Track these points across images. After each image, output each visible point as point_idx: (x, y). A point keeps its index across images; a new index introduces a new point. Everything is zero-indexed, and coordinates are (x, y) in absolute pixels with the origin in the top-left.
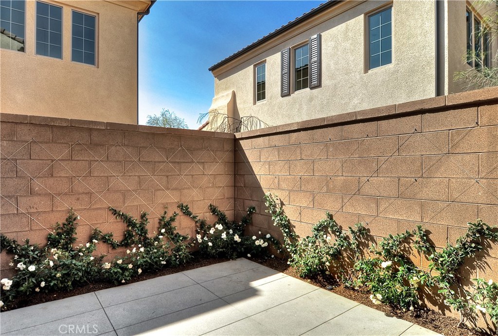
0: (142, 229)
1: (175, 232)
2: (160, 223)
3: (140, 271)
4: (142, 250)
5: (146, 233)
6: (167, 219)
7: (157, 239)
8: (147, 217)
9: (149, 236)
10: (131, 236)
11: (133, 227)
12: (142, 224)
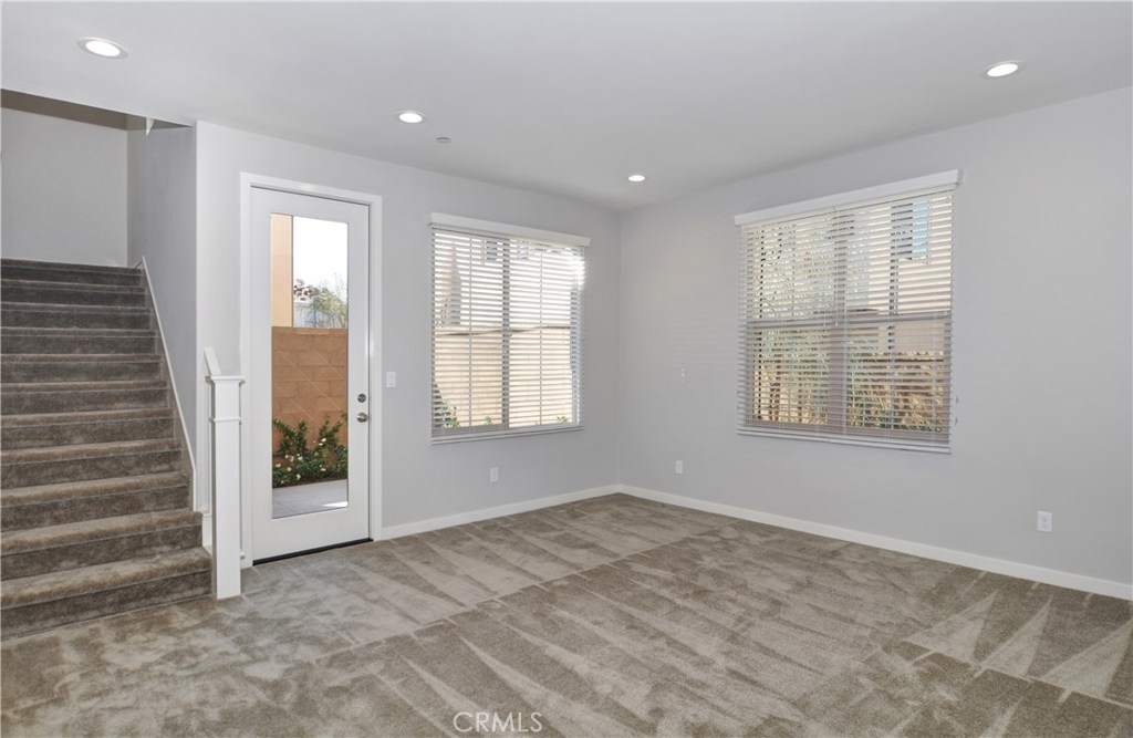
0: (301, 439)
1: (339, 444)
2: (320, 434)
3: (299, 476)
4: (300, 459)
5: (305, 443)
6: (329, 429)
7: (318, 449)
8: (306, 426)
9: (308, 447)
10: (288, 446)
11: (290, 437)
12: (300, 434)
